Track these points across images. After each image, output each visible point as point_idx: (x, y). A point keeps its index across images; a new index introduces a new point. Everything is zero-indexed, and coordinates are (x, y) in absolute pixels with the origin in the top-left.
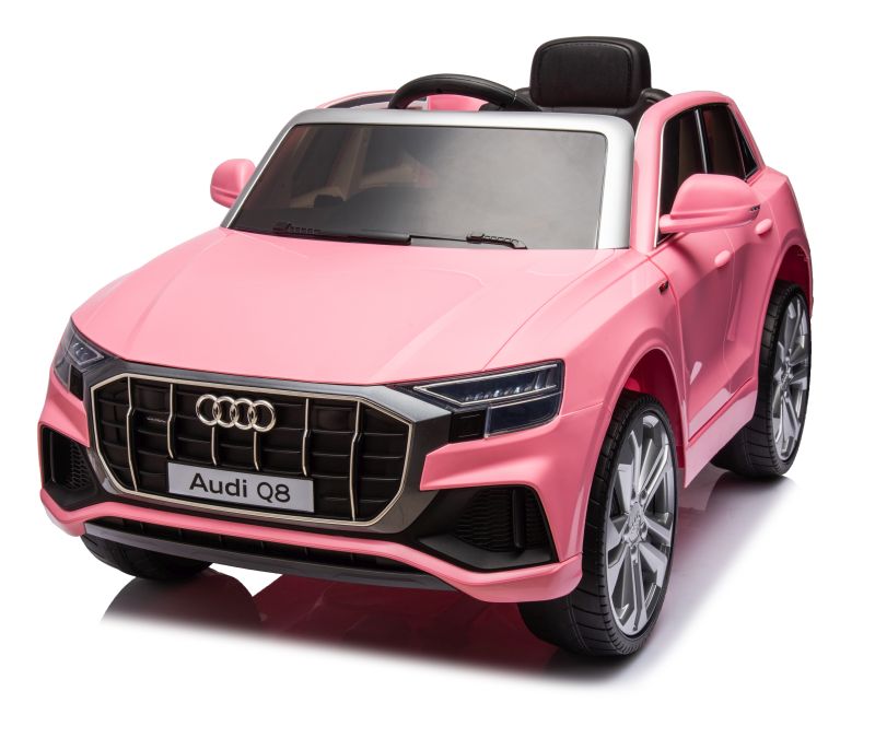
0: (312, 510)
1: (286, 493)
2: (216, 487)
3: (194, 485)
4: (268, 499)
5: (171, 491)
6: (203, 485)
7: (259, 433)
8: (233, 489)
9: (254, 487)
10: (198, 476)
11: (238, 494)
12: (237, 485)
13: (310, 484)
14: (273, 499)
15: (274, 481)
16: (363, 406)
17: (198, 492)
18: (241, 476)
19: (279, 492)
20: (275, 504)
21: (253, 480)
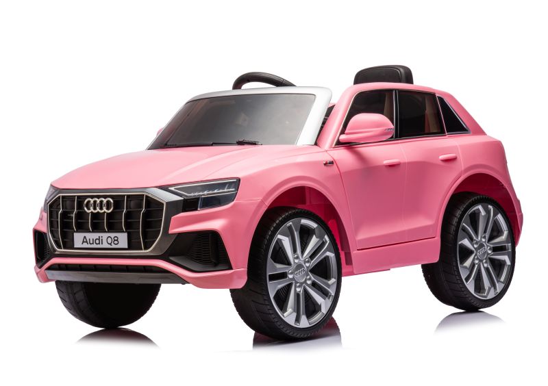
0: (127, 247)
1: (117, 240)
2: (91, 242)
3: (83, 242)
4: (110, 244)
5: (75, 246)
6: (87, 242)
7: (107, 213)
8: (97, 242)
9: (105, 239)
10: (85, 237)
11: (99, 243)
12: (99, 239)
13: (126, 234)
14: (112, 244)
15: (113, 235)
16: (147, 196)
17: (85, 245)
18: (100, 234)
19: (115, 240)
20: (114, 246)
21: (104, 236)
